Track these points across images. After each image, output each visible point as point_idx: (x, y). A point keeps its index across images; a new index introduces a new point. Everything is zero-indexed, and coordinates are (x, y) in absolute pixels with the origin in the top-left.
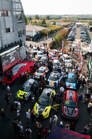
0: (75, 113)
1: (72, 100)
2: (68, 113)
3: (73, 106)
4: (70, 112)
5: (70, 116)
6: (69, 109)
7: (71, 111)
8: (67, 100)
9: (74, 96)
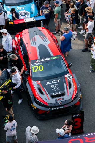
0: (70, 87)
1: (50, 56)
2: (53, 97)
3: (55, 71)
4: (56, 91)
5: (60, 101)
6: (48, 83)
7: (56, 88)
8: (34, 61)
9: (49, 42)
